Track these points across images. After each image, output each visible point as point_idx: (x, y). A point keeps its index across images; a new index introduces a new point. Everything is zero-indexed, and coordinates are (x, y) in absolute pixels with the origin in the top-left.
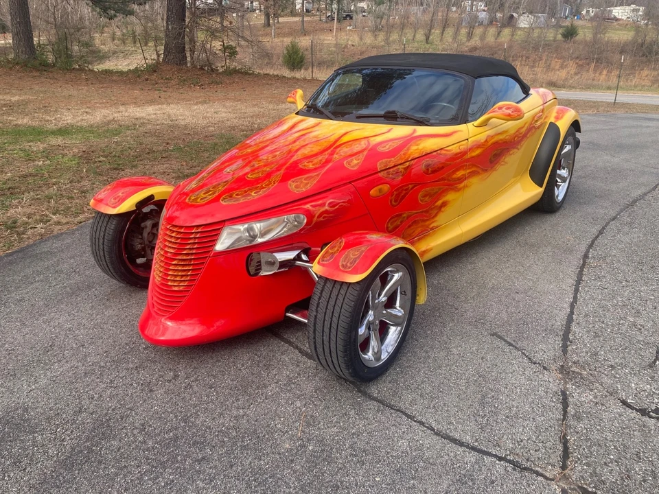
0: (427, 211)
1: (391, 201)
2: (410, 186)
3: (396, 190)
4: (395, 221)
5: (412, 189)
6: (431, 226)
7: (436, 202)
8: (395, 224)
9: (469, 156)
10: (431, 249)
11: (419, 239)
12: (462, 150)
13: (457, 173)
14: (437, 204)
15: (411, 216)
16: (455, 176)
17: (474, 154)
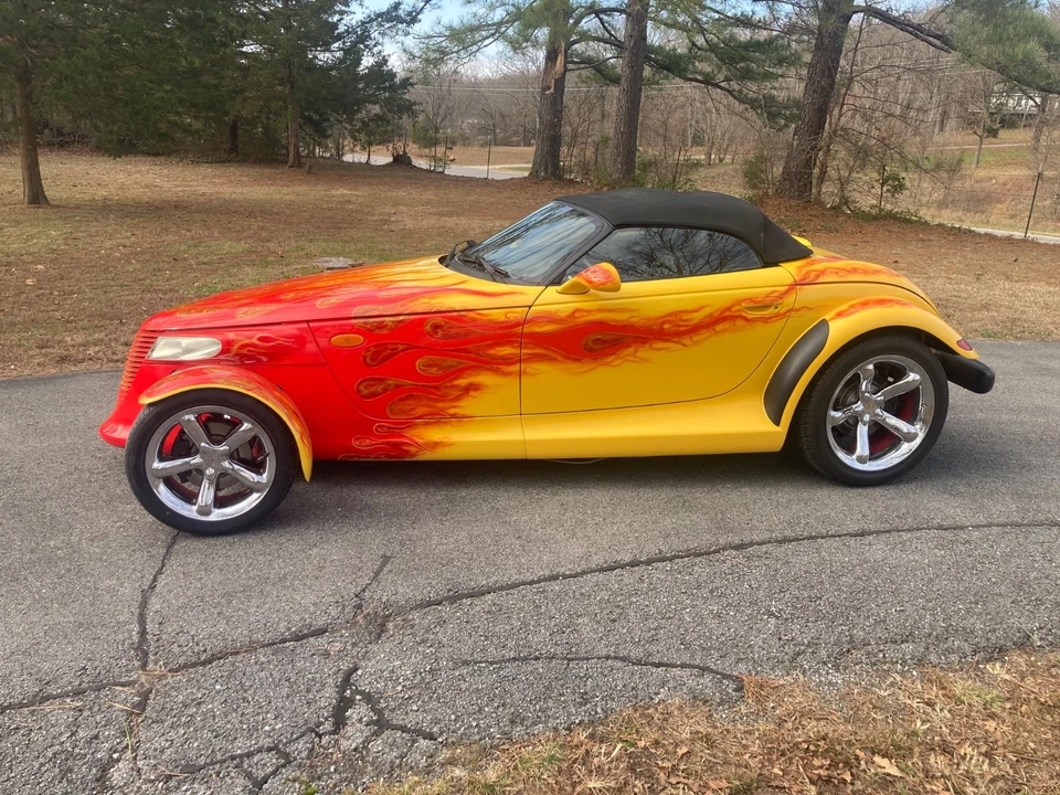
0: (436, 388)
1: (365, 358)
2: (401, 347)
3: (374, 346)
4: (373, 386)
5: (403, 350)
6: (452, 411)
7: (456, 378)
8: (372, 389)
9: (527, 329)
10: (452, 444)
11: (427, 424)
12: (512, 318)
13: (498, 349)
14: (457, 382)
15: (402, 386)
16: (492, 352)
17: (537, 329)
